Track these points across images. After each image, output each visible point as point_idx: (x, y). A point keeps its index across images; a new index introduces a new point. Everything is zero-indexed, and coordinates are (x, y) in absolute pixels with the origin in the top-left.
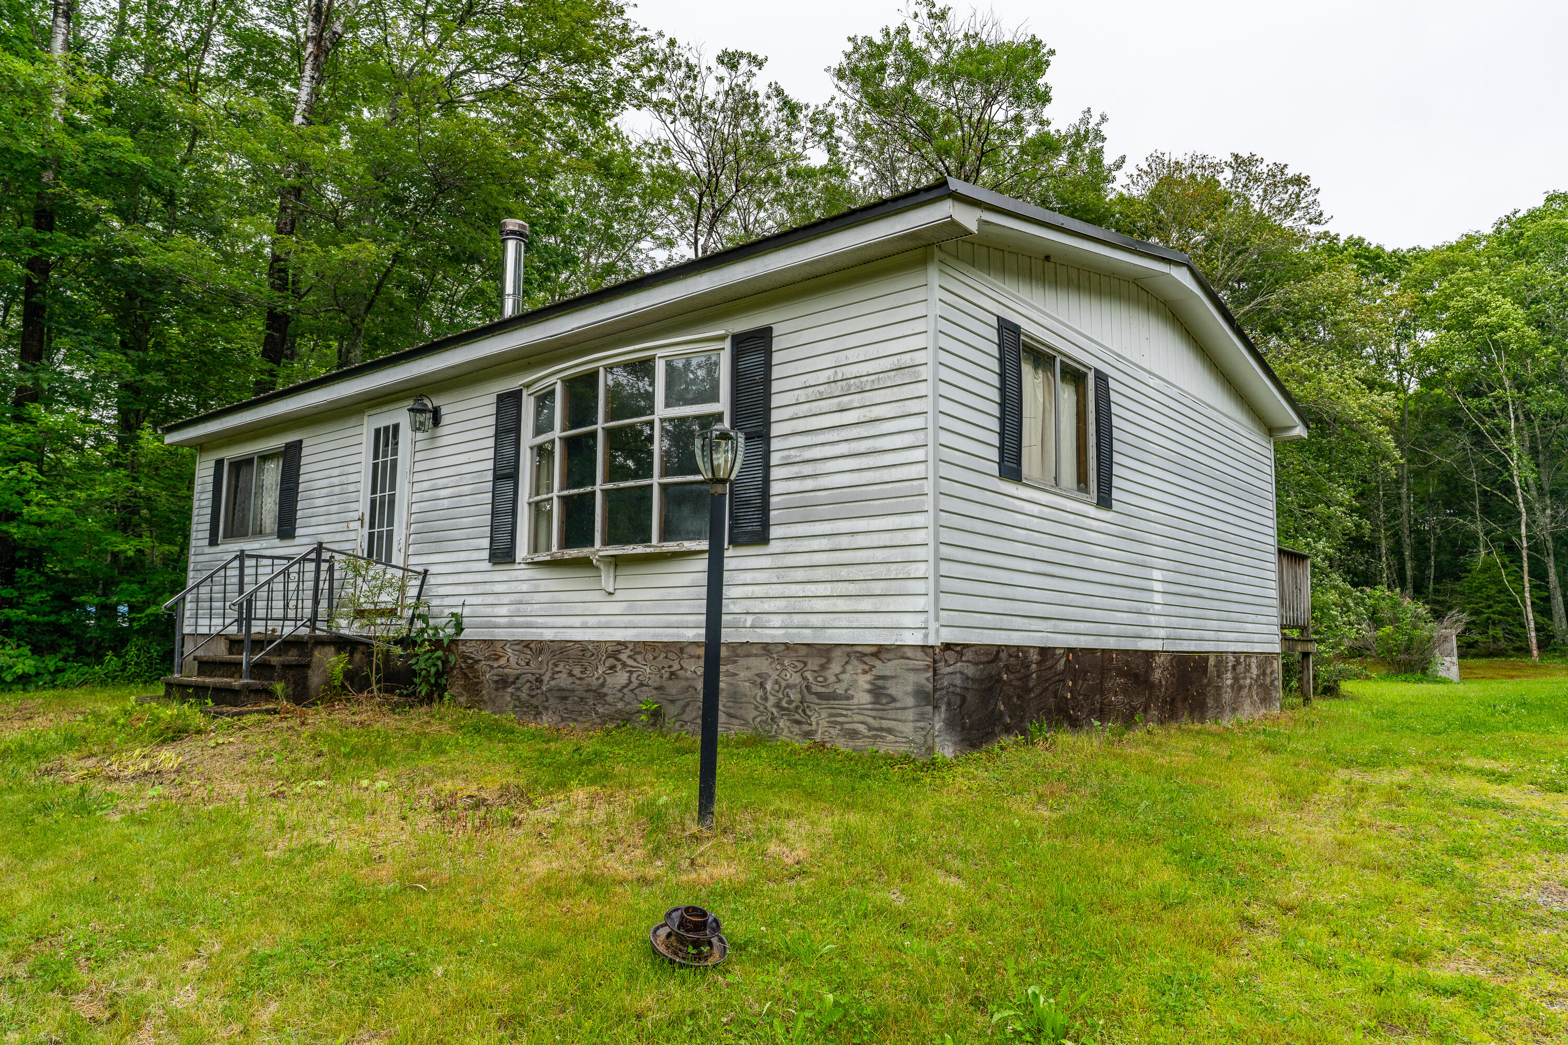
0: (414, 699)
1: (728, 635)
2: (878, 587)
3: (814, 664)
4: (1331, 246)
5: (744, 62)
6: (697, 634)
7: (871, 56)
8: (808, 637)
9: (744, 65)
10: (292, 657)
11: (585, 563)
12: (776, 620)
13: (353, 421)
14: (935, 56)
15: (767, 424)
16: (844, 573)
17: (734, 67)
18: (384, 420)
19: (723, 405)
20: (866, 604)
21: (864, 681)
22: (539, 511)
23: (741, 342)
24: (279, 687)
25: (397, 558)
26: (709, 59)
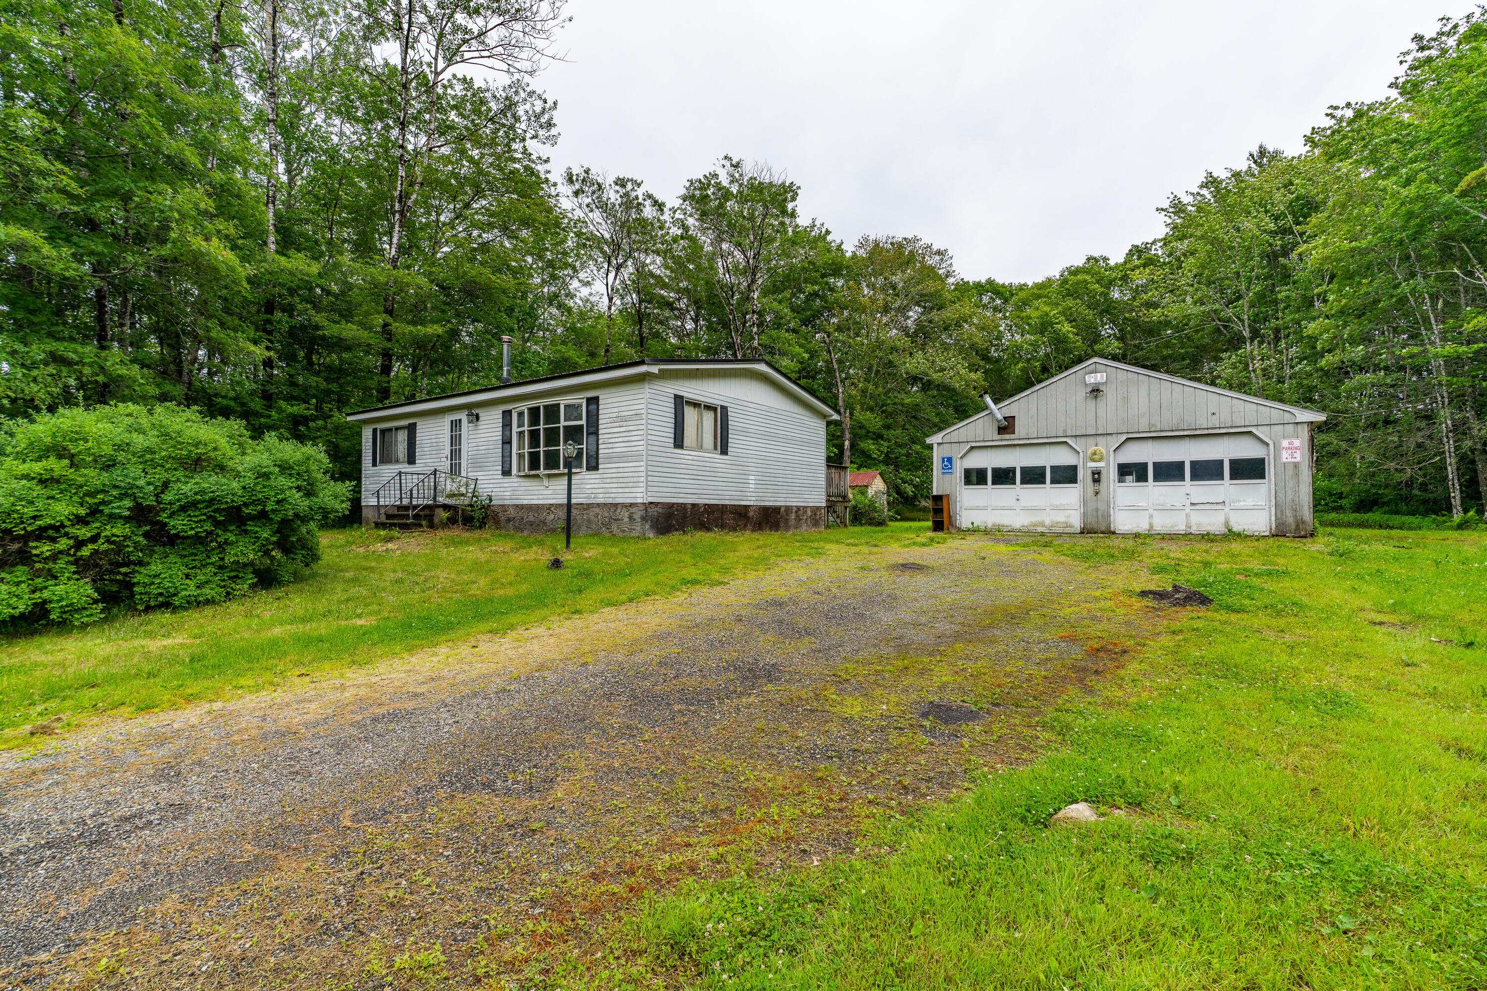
0: (473, 528)
1: (573, 501)
2: (630, 485)
3: (612, 509)
4: (963, 288)
5: (629, 184)
6: (565, 501)
7: (700, 189)
8: (610, 501)
9: (629, 186)
10: (427, 512)
11: (537, 476)
12: (601, 496)
13: (440, 416)
14: (734, 189)
15: (598, 429)
16: (621, 480)
17: (623, 186)
18: (455, 416)
19: (583, 422)
20: (627, 490)
21: (627, 514)
22: (521, 456)
23: (590, 401)
24: (424, 523)
25: (463, 474)
26: (610, 180)
